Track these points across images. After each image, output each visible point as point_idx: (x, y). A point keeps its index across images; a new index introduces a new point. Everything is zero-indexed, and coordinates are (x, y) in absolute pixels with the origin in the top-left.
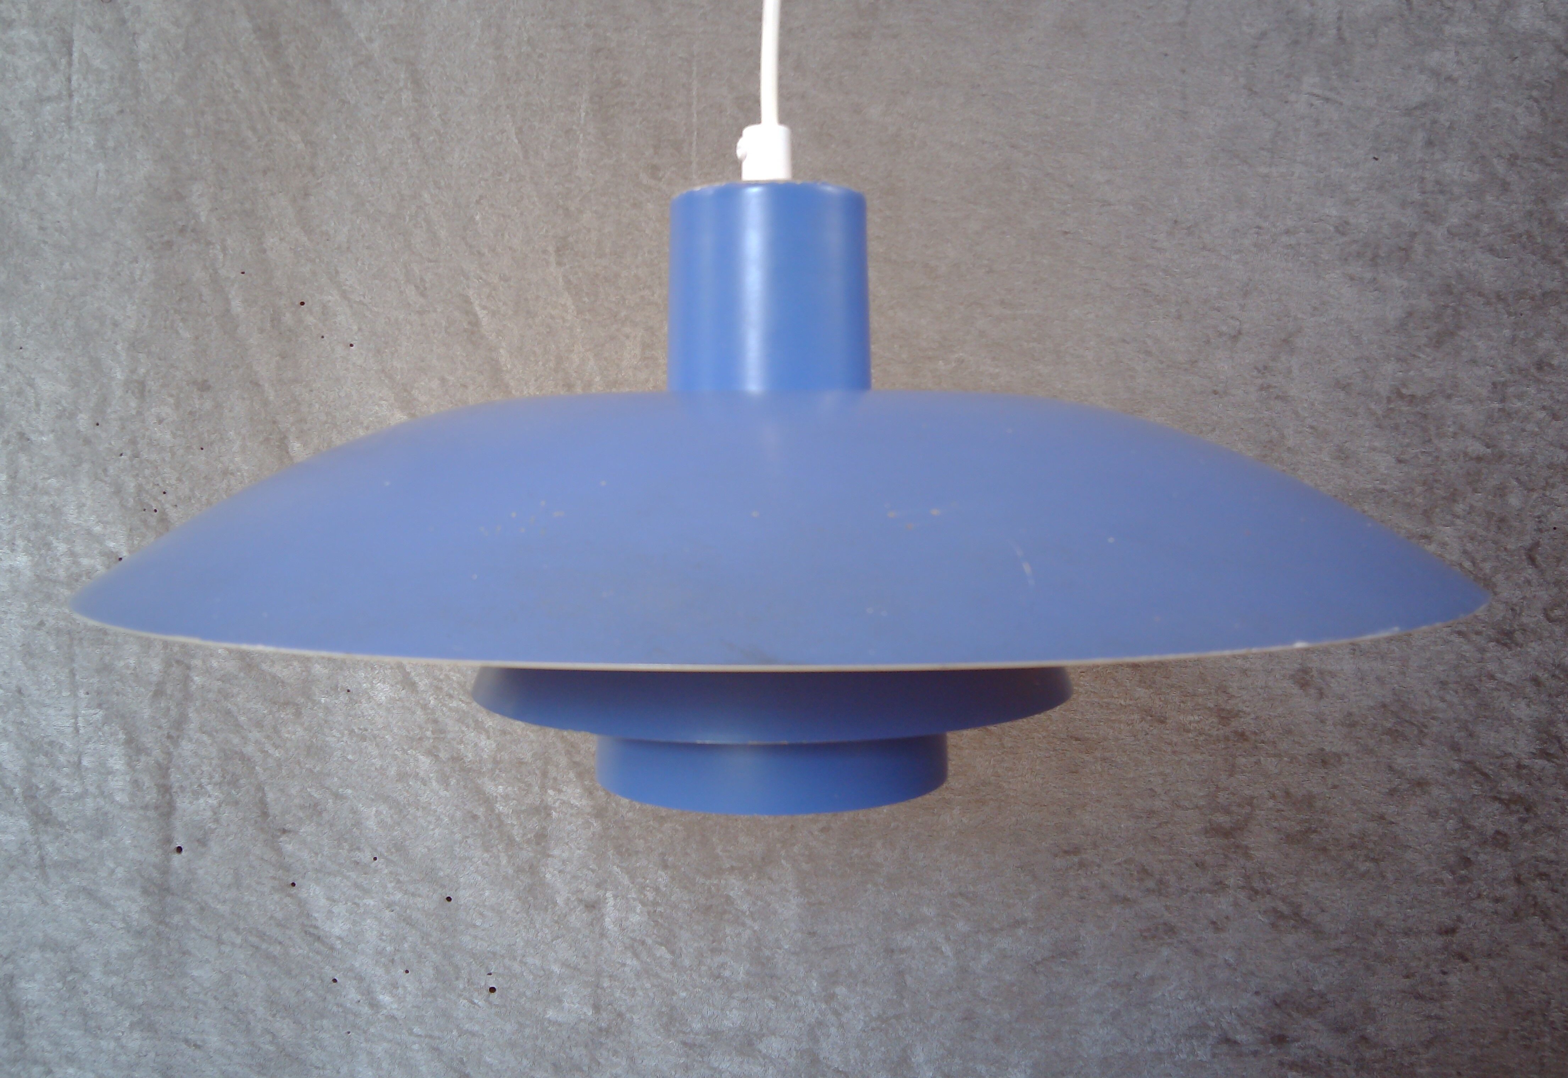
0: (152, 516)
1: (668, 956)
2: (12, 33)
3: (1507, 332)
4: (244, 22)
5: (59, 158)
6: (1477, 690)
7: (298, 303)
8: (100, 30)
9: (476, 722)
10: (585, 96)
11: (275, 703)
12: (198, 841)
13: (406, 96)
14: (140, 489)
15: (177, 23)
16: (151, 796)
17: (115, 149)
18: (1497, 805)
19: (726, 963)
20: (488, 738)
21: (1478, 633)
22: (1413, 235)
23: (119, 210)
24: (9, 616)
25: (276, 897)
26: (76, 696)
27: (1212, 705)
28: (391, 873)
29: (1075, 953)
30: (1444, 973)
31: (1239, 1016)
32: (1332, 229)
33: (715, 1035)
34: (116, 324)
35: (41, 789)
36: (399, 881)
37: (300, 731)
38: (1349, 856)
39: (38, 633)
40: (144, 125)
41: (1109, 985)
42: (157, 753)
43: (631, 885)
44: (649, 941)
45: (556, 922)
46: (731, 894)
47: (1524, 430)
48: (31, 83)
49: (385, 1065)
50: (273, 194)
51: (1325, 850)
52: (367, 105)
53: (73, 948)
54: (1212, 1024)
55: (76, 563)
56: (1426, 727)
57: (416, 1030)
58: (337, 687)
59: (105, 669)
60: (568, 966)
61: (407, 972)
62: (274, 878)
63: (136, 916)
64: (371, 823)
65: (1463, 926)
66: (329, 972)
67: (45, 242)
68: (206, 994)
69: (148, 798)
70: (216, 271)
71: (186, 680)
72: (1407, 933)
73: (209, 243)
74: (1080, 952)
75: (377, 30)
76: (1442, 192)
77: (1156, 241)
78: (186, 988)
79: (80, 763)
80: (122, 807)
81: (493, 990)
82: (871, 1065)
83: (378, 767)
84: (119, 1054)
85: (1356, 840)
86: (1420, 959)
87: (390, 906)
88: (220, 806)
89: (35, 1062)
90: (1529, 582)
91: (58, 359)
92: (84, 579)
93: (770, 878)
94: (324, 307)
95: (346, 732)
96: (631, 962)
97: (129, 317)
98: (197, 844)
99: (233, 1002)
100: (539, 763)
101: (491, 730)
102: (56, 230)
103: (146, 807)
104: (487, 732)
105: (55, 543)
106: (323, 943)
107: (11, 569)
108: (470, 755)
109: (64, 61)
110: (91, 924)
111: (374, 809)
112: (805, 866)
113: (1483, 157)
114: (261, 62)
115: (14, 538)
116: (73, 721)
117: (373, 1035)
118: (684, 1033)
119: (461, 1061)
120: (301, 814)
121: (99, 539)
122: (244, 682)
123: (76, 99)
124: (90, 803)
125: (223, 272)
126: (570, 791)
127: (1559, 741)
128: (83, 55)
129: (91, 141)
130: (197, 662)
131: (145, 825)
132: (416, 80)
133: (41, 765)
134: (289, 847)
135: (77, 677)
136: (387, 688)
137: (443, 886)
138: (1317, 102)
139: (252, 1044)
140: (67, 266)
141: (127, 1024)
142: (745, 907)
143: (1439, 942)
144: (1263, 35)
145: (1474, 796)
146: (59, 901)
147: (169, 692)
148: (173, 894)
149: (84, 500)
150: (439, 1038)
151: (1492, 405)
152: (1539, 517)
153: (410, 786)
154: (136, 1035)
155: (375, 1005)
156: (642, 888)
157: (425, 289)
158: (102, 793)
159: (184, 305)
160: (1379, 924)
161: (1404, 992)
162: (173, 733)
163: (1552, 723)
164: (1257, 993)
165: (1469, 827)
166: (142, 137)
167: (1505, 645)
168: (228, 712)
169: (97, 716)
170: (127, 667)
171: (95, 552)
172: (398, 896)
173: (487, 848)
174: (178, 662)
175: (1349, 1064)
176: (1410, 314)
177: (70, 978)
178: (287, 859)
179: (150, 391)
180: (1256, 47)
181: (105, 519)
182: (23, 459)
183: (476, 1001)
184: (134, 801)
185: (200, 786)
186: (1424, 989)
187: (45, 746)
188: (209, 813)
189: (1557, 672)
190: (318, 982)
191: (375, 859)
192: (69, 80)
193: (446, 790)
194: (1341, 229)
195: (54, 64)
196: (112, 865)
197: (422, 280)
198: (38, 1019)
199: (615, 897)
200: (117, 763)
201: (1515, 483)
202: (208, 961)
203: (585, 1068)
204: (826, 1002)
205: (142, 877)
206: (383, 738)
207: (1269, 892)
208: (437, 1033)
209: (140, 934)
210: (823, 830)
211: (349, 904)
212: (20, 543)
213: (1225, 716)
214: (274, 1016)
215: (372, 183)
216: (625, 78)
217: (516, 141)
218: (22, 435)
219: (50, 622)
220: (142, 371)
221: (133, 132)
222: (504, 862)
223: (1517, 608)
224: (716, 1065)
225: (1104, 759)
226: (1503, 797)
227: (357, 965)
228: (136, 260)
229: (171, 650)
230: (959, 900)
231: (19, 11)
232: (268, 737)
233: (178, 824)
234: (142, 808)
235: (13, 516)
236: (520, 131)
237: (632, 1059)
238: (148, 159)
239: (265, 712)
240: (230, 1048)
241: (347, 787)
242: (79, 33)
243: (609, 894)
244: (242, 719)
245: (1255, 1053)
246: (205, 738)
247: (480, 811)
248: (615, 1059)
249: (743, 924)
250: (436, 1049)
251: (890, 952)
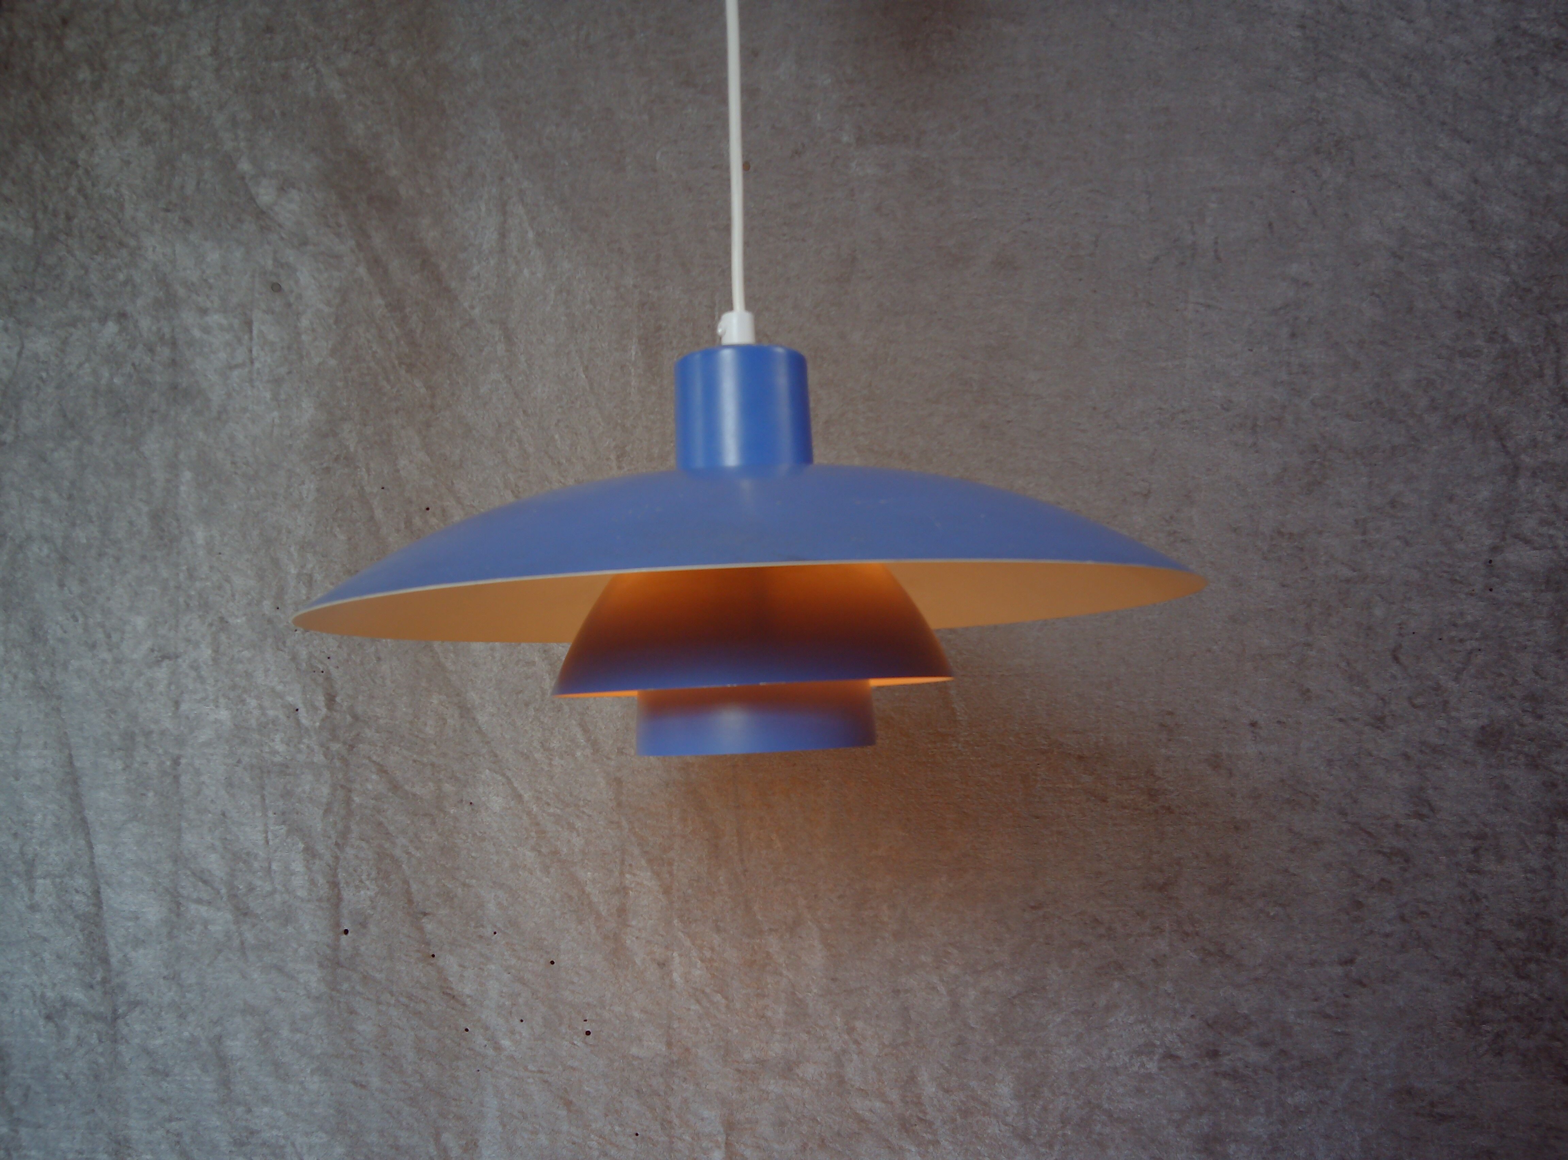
0: (320, 675)
1: (723, 1001)
2: (208, 319)
3: (1364, 480)
4: (379, 301)
5: (245, 410)
6: (1357, 764)
7: (424, 508)
8: (273, 313)
9: (569, 823)
10: (635, 340)
11: (416, 815)
12: (360, 924)
13: (501, 348)
14: (311, 656)
15: (328, 303)
16: (324, 890)
17: (286, 400)
18: (1380, 857)
19: (768, 1006)
20: (578, 835)
21: (1355, 720)
22: (1284, 407)
23: (290, 446)
24: (215, 757)
25: (420, 965)
26: (267, 816)
27: (1142, 786)
28: (507, 943)
29: (1044, 988)
30: (1347, 996)
31: (1179, 1035)
32: (1219, 407)
33: (762, 1063)
34: (289, 532)
35: (241, 889)
36: (514, 950)
37: (435, 836)
38: (1260, 904)
39: (237, 769)
40: (307, 382)
41: (1072, 1013)
42: (328, 857)
43: (692, 946)
44: (708, 990)
45: (636, 977)
46: (771, 950)
47: (1383, 556)
48: (223, 355)
49: (507, 1096)
50: (403, 427)
51: (1241, 899)
52: (471, 356)
53: (267, 1012)
54: (1158, 1043)
55: (264, 714)
56: (1317, 796)
57: (530, 1067)
58: (462, 801)
59: (287, 794)
60: (646, 1012)
61: (522, 1021)
62: (418, 951)
63: (315, 985)
64: (492, 906)
65: (1360, 958)
66: (463, 1025)
67: (236, 473)
68: (369, 1044)
69: (322, 892)
70: (362, 488)
71: (348, 801)
72: (1313, 964)
73: (357, 467)
74: (1047, 988)
75: (478, 300)
76: (1305, 373)
77: (1079, 424)
78: (353, 1040)
79: (270, 867)
80: (302, 900)
81: (588, 1033)
82: (886, 1083)
83: (495, 861)
84: (303, 1095)
85: (1266, 889)
86: (1325, 985)
87: (508, 969)
88: (376, 896)
89: (239, 1104)
90: (1394, 677)
91: (247, 560)
92: (271, 726)
93: (800, 937)
94: (444, 510)
95: (470, 835)
96: (694, 1007)
97: (300, 526)
98: (359, 926)
99: (389, 1049)
100: (618, 853)
101: (580, 829)
102: (244, 464)
103: (320, 900)
104: (577, 831)
105: (248, 700)
106: (457, 1001)
107: (216, 721)
108: (565, 850)
109: (246, 337)
110: (280, 992)
111: (493, 894)
112: (827, 926)
113: (1337, 344)
114: (392, 329)
115: (217, 697)
116: (264, 835)
117: (497, 1072)
118: (738, 1062)
119: (565, 1090)
120: (438, 900)
121: (281, 696)
122: (391, 800)
123: (257, 365)
124: (278, 897)
125: (368, 489)
126: (642, 874)
127: (1430, 805)
128: (261, 331)
129: (268, 395)
130: (357, 786)
131: (319, 913)
132: (509, 338)
133: (241, 871)
134: (429, 926)
135: (267, 801)
136: (500, 800)
137: (547, 953)
138: (1202, 309)
139: (405, 1083)
140: (252, 490)
141: (309, 1071)
142: (781, 960)
143: (1339, 970)
144: (1157, 259)
145: (1361, 851)
146: (255, 976)
147: (336, 810)
148: (342, 967)
149: (269, 666)
150: (548, 1073)
151: (1356, 538)
152: (1400, 624)
153: (520, 875)
154: (316, 1078)
155: (498, 1048)
156: (701, 948)
157: (519, 492)
158: (287, 890)
159: (340, 515)
160: (1289, 957)
161: (1314, 1012)
162: (340, 841)
163: (1421, 789)
164: (1193, 1016)
165: (1359, 876)
166: (306, 390)
167: (1378, 728)
168: (380, 824)
169: (282, 831)
170: (304, 792)
171: (279, 705)
172: (513, 961)
173: (580, 922)
174: (342, 786)
175: (1271, 1072)
176: (1285, 470)
177: (264, 1036)
178: (428, 936)
179: (316, 581)
180: (1151, 269)
181: (285, 680)
182: (223, 637)
183: (575, 1042)
184: (311, 895)
185: (361, 881)
186: (1329, 1011)
187: (244, 856)
188: (368, 903)
189: (1423, 748)
190: (454, 1032)
191: (495, 933)
192: (251, 351)
193: (548, 877)
194: (1225, 406)
195: (239, 341)
196: (295, 946)
197: (516, 486)
198: (241, 1069)
199: (680, 955)
200: (298, 866)
201: (1378, 598)
202: (370, 1018)
203: (662, 1093)
204: (848, 1034)
205: (318, 954)
206: (498, 839)
207: (1197, 934)
208: (545, 1069)
209: (318, 999)
210: (840, 897)
211: (476, 969)
212: (222, 701)
213: (1152, 794)
214: (421, 1059)
215: (477, 415)
216: (664, 324)
217: (584, 376)
218: (222, 619)
219: (245, 760)
220: (310, 566)
221: (299, 387)
222: (594, 931)
223: (1386, 698)
224: (764, 1087)
225: (1059, 833)
226: (1385, 850)
227: (483, 1016)
228: (303, 483)
229: (337, 777)
230: (950, 949)
231: (212, 302)
232: (411, 841)
233: (345, 912)
234: (317, 900)
235: (217, 681)
236: (586, 369)
237: (698, 1085)
238: (310, 407)
239: (409, 822)
240: (388, 1086)
241: (472, 877)
242: (257, 315)
243: (675, 954)
244: (391, 828)
245: (1195, 1066)
246: (364, 844)
247: (574, 893)
248: (685, 1085)
249: (781, 974)
250: (546, 1082)
251: (897, 992)
